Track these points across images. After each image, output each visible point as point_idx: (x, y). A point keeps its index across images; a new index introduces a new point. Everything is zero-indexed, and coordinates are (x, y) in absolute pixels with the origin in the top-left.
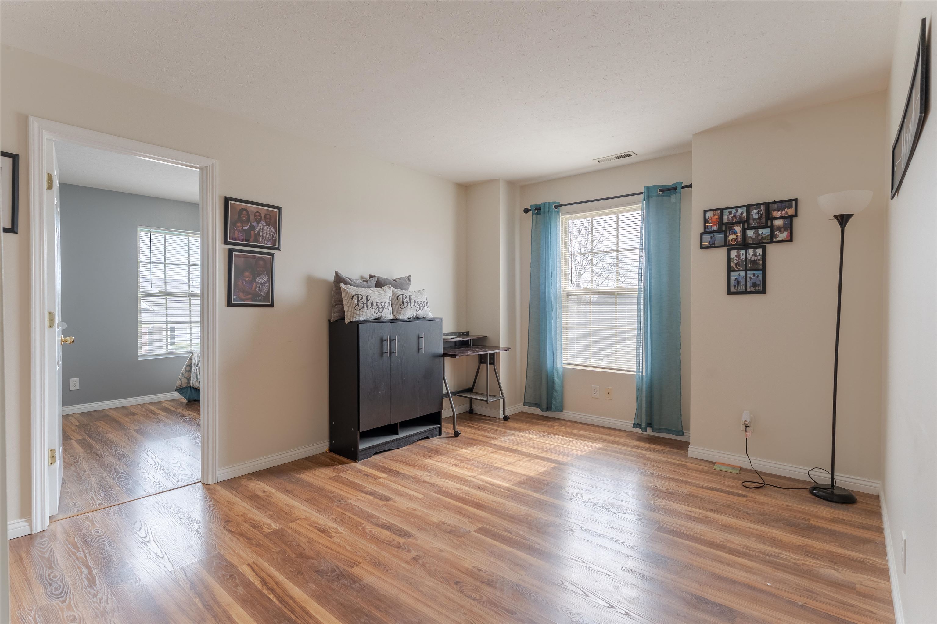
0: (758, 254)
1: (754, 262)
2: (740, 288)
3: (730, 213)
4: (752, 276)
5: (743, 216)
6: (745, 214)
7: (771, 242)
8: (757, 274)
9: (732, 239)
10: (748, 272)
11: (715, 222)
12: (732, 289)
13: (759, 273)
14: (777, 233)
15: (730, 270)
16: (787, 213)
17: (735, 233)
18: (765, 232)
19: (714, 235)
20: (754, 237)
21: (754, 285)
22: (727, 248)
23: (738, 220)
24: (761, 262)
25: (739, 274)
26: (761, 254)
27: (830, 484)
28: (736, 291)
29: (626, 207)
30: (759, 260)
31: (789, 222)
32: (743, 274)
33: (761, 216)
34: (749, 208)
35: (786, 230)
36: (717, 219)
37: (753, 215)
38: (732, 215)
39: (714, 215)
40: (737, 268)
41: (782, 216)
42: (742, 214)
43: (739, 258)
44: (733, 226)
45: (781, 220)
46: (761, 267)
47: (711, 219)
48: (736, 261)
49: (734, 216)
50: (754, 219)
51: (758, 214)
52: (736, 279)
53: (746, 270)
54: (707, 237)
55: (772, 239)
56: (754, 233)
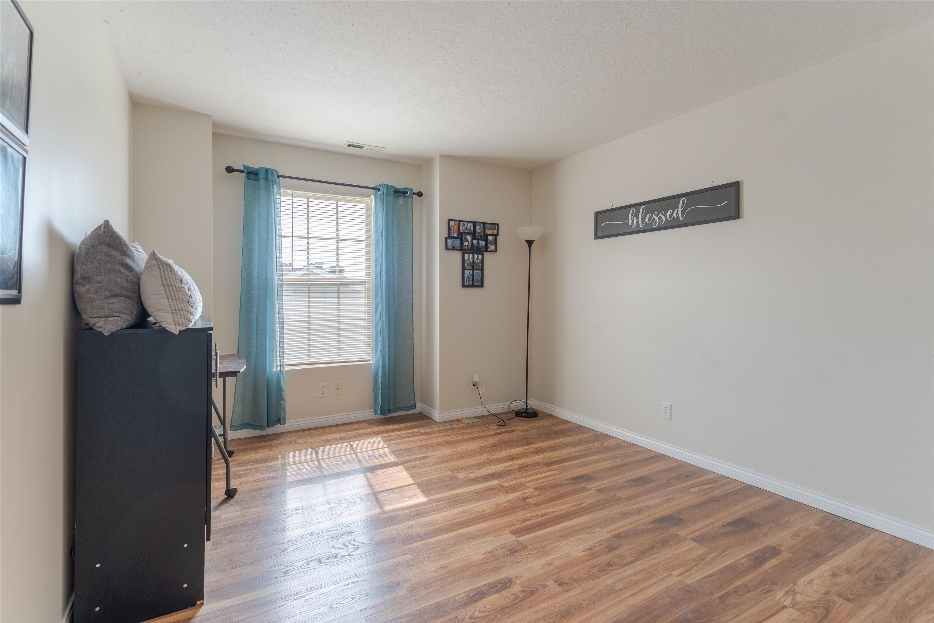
0: (479, 259)
1: (477, 264)
2: (470, 282)
3: (464, 225)
4: (476, 274)
5: (471, 229)
6: (472, 228)
7: (486, 251)
8: (479, 273)
9: (466, 245)
10: (474, 271)
11: (455, 230)
12: (466, 284)
13: (480, 272)
14: (489, 245)
15: (464, 269)
16: (493, 232)
17: (467, 241)
18: (482, 243)
19: (454, 240)
20: (477, 246)
21: (477, 281)
22: (463, 252)
23: (468, 232)
24: (481, 265)
25: (469, 272)
26: (481, 259)
27: (525, 408)
28: (467, 285)
29: (354, 197)
30: (480, 263)
31: (495, 239)
32: (471, 272)
33: (482, 231)
34: (474, 223)
35: (494, 244)
36: (457, 228)
37: (477, 229)
38: (465, 227)
39: (455, 225)
40: (468, 268)
41: (491, 234)
42: (470, 227)
43: (469, 260)
44: (466, 236)
45: (491, 237)
46: (481, 268)
47: (453, 227)
48: (467, 263)
49: (466, 228)
50: (478, 233)
51: (480, 229)
52: (467, 275)
53: (473, 270)
54: (450, 241)
55: (486, 249)
56: (477, 243)
